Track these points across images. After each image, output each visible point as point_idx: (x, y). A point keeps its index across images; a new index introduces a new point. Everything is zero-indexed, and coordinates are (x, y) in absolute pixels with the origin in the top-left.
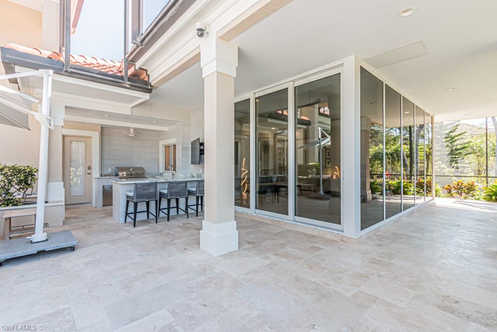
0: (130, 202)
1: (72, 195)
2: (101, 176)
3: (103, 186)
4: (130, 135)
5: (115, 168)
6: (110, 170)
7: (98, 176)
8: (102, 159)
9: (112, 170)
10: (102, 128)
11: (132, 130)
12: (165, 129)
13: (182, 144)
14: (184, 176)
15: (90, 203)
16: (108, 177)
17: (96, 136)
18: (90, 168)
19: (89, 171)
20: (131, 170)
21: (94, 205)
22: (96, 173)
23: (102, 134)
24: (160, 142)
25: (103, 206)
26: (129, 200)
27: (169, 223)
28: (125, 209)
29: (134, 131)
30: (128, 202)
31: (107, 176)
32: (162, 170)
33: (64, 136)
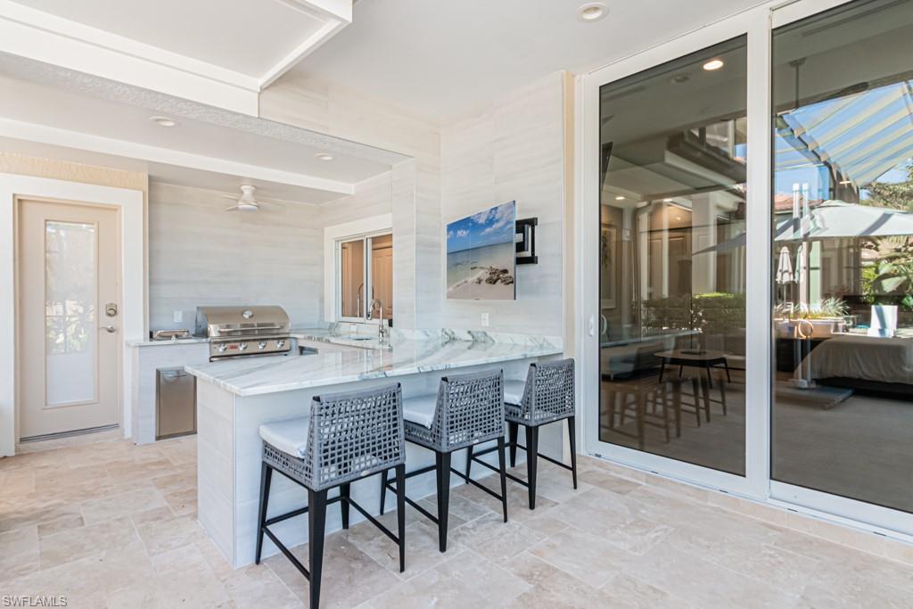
0: (275, 474)
1: (52, 403)
2: (151, 336)
3: (158, 373)
4: (242, 205)
5: (195, 309)
6: (178, 317)
7: (140, 336)
8: (152, 281)
9: (184, 317)
10: (152, 181)
11: (247, 190)
12: (348, 187)
13: (417, 233)
14: (425, 338)
15: (116, 426)
16: (174, 340)
17: (131, 205)
18: (113, 312)
19: (110, 322)
20: (247, 316)
21: (128, 434)
22: (133, 327)
23: (152, 201)
24: (327, 229)
25: (158, 438)
26: (270, 462)
27: (444, 558)
28: (256, 501)
29: (254, 193)
30: (268, 472)
31: (170, 338)
32: (333, 313)
33: (20, 202)
